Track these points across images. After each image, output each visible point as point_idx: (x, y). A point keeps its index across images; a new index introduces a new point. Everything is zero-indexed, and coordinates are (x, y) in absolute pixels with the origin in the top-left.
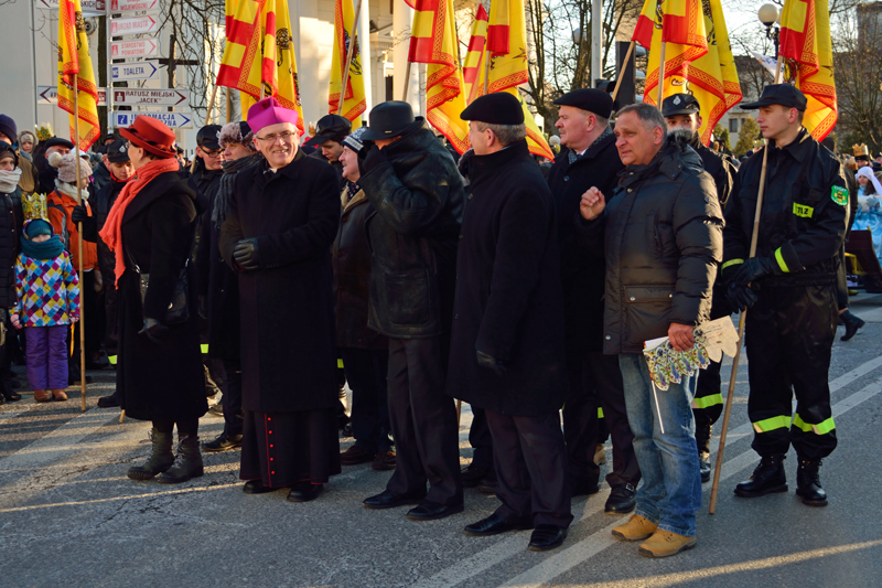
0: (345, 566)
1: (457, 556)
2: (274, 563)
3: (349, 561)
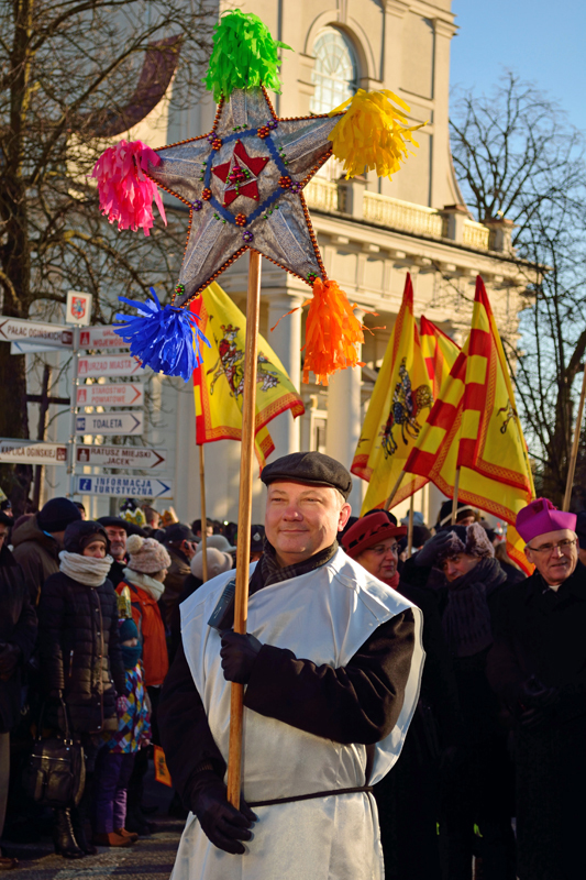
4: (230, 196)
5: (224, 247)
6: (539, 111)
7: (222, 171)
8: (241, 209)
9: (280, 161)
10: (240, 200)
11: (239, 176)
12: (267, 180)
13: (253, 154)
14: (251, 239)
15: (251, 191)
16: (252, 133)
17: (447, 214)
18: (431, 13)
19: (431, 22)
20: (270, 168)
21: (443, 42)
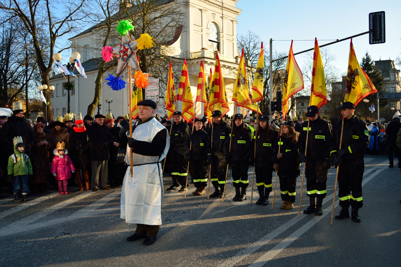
0: (228, 240)
1: (259, 237)
2: (207, 238)
3: (228, 238)
4: (123, 56)
5: (123, 66)
6: (256, 38)
7: (121, 51)
8: (125, 58)
9: (131, 49)
10: (125, 57)
11: (124, 52)
12: (129, 53)
13: (126, 48)
14: (128, 64)
15: (126, 55)
16: (126, 44)
17: (236, 58)
18: (232, 19)
19: (232, 21)
20: (129, 50)
21: (235, 25)
